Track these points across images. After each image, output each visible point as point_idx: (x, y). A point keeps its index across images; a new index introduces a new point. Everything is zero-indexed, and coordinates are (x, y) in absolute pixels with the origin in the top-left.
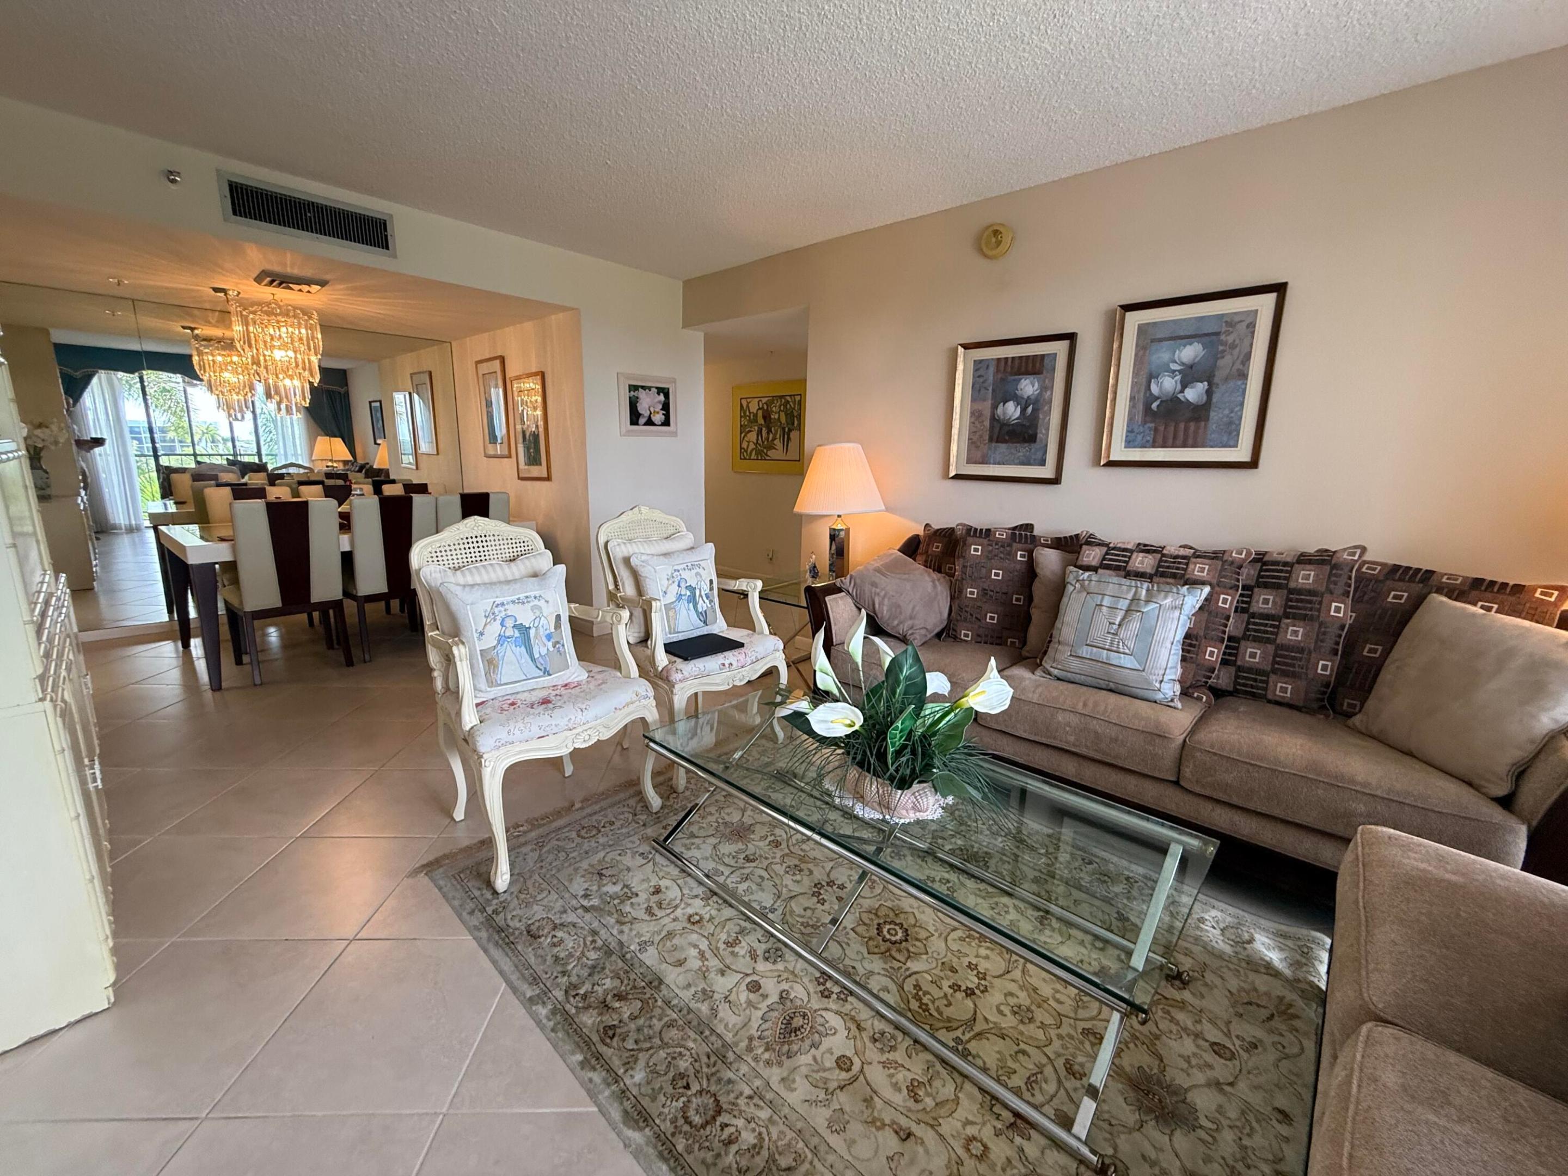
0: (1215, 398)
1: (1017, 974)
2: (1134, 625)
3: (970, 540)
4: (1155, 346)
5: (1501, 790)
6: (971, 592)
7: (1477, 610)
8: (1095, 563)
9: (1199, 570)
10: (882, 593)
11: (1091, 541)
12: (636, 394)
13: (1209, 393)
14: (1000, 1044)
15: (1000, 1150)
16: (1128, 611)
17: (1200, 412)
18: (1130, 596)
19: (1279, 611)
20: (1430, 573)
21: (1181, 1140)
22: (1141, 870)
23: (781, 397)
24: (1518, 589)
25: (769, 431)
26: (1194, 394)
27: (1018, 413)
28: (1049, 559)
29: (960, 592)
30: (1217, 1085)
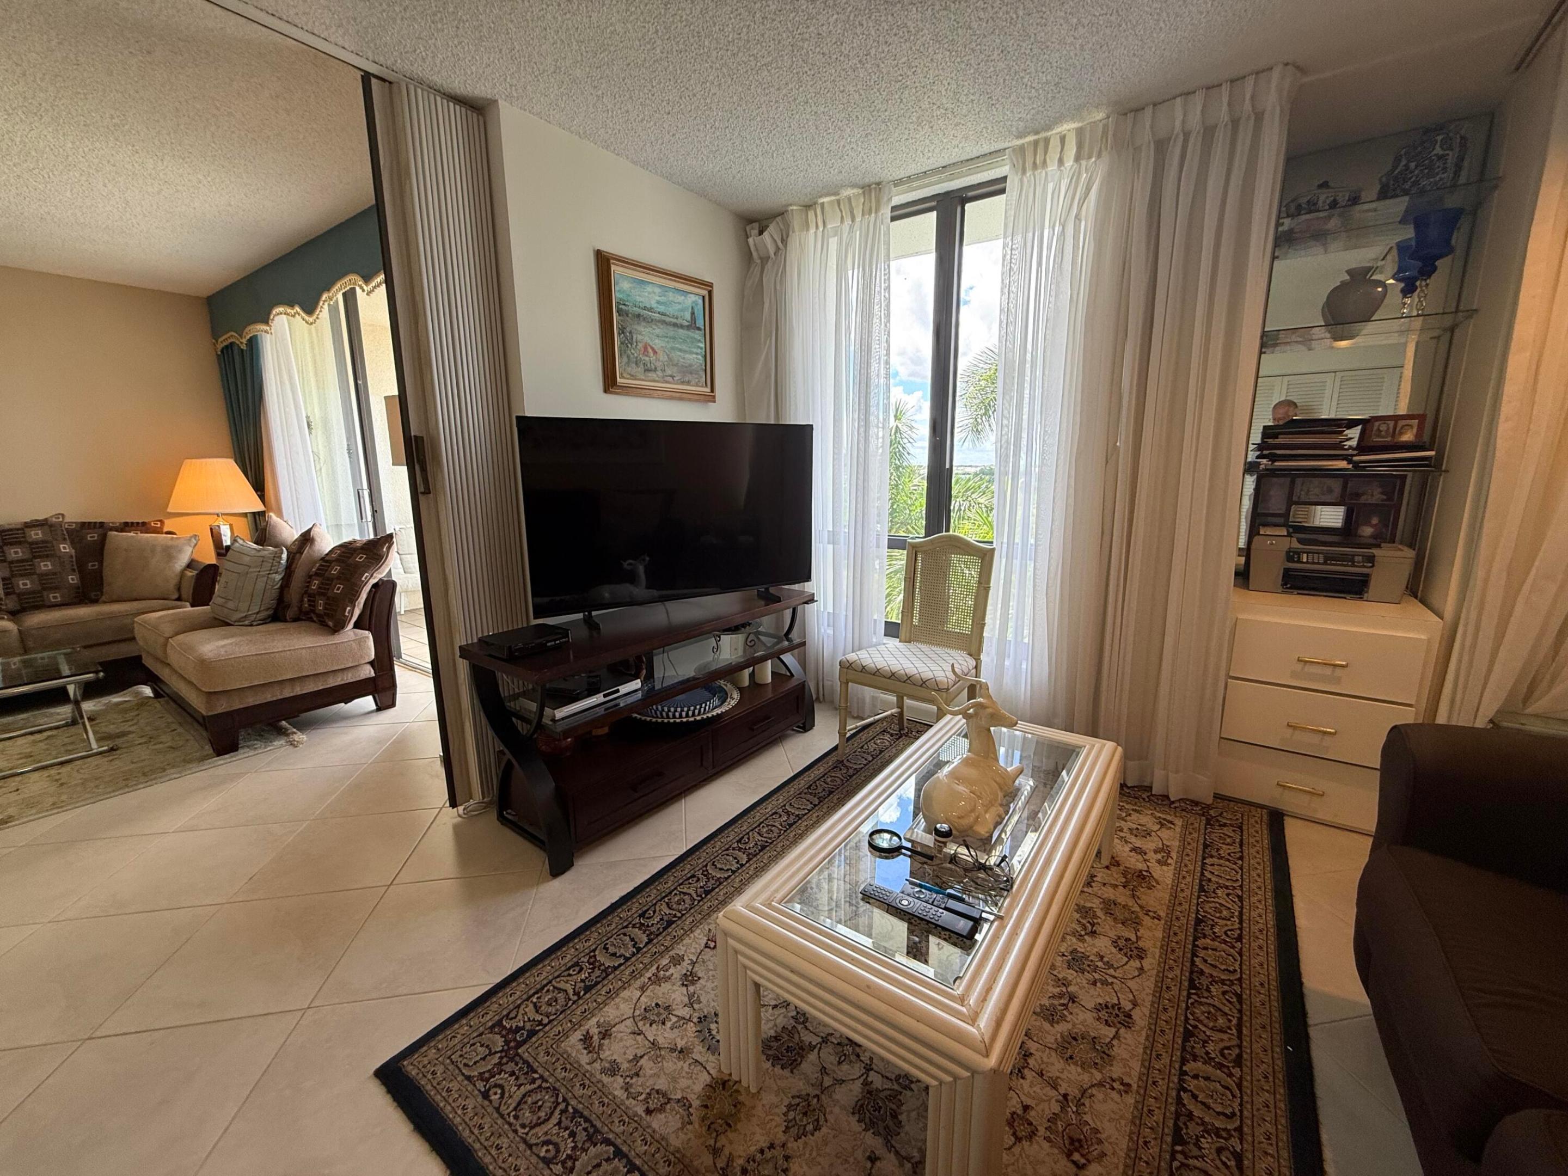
7: (132, 534)
19: (28, 556)
20: (101, 523)
24: (144, 524)
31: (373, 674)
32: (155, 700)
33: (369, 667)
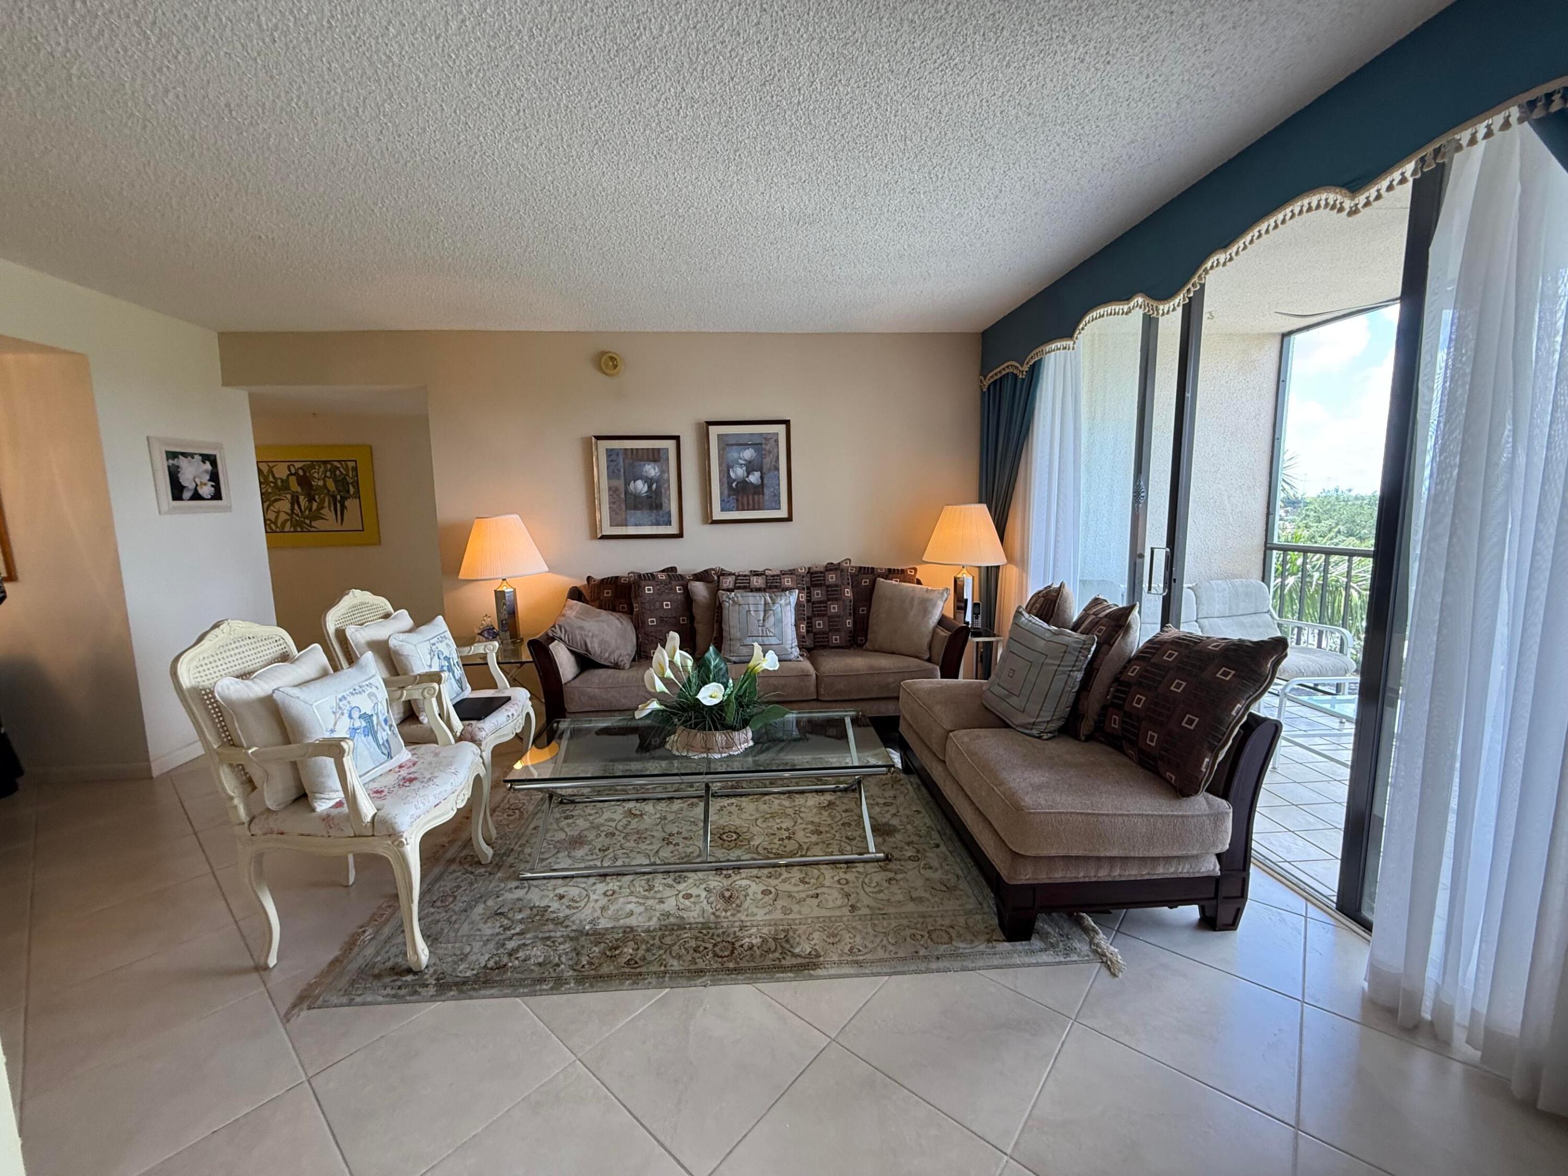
0: (765, 482)
1: (799, 821)
2: (771, 620)
3: (643, 583)
4: (728, 449)
5: (927, 656)
6: (652, 621)
7: (893, 582)
8: (731, 586)
9: (787, 582)
10: (590, 634)
11: (722, 574)
12: (175, 462)
13: (762, 478)
14: (819, 847)
15: (850, 876)
16: (765, 611)
17: (759, 489)
18: (763, 602)
19: (825, 598)
20: (873, 569)
21: (898, 836)
22: (810, 757)
23: (325, 462)
24: (903, 571)
25: (311, 499)
26: (754, 478)
27: (646, 489)
28: (700, 589)
29: (644, 622)
30: (894, 815)
31: (1218, 872)
32: (902, 776)
33: (1214, 859)
